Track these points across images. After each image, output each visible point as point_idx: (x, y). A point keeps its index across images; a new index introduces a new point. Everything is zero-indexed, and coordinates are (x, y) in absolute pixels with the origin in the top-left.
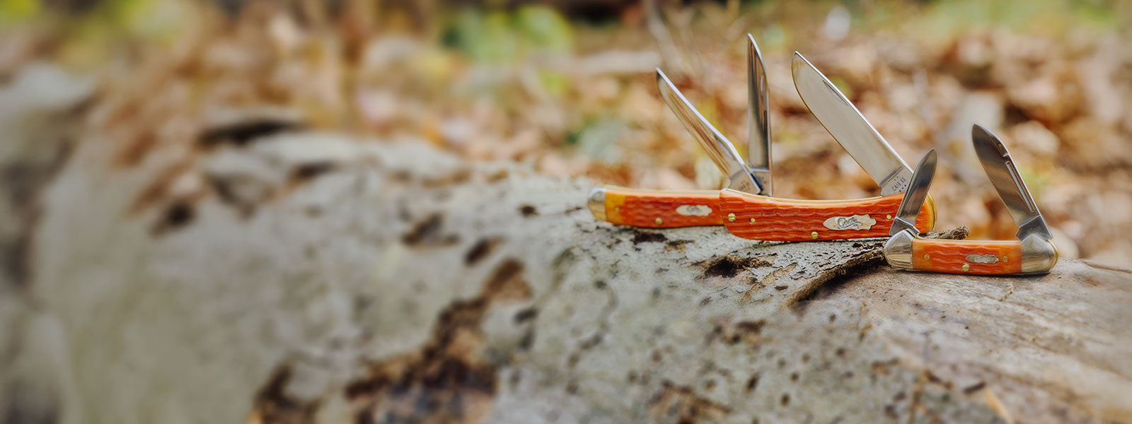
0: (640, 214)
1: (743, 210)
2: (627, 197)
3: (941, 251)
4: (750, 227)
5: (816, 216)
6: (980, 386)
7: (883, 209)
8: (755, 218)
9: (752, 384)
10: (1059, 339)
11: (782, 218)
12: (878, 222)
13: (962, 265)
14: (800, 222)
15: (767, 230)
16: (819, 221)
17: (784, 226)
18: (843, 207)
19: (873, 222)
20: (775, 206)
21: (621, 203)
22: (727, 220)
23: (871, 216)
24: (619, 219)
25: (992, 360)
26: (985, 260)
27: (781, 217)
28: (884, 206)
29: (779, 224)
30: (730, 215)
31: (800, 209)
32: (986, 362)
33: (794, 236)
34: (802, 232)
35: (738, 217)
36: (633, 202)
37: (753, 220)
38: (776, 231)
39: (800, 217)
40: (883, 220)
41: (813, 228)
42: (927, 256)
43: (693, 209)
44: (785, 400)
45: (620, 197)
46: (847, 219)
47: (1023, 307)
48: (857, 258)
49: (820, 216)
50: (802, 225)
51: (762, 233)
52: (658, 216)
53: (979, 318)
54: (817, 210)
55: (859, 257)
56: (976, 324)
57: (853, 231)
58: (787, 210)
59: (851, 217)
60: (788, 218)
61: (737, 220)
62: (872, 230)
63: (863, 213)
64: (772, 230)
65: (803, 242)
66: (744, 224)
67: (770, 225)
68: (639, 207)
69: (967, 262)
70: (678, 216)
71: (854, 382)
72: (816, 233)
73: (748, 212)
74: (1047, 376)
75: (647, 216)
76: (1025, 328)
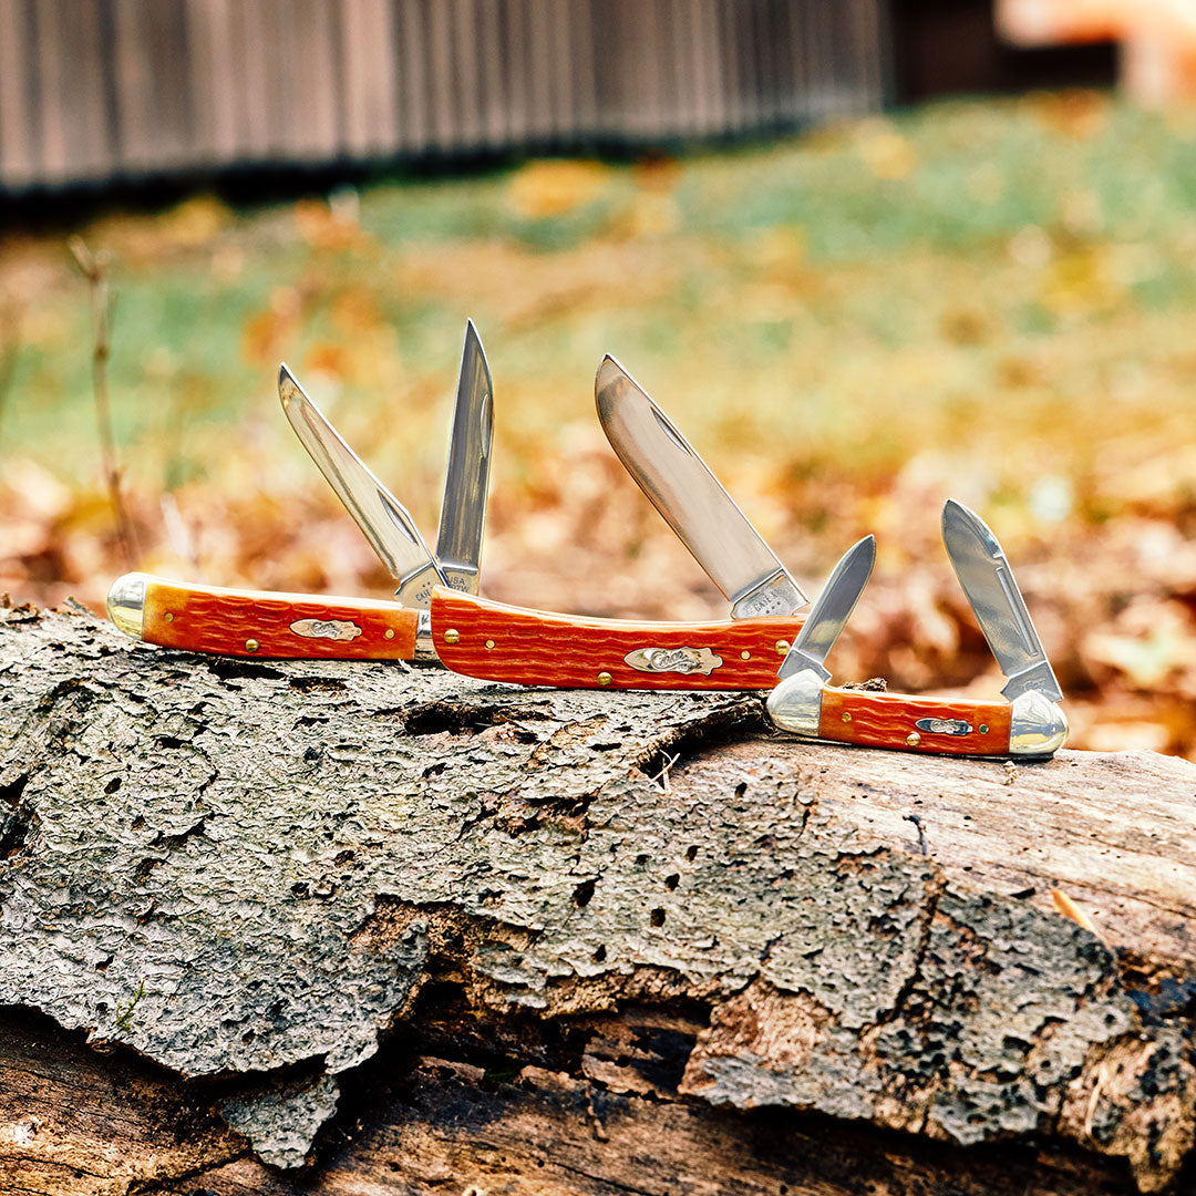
0: (216, 629)
1: (475, 623)
2: (193, 595)
3: (872, 708)
4: (486, 655)
5: (612, 645)
6: (1030, 893)
7: (737, 640)
8: (495, 641)
9: (584, 894)
10: (1135, 835)
11: (545, 643)
12: (726, 664)
13: (908, 734)
14: (580, 652)
15: (517, 662)
16: (618, 654)
17: (550, 658)
18: (665, 632)
19: (718, 662)
20: (539, 621)
21: (180, 604)
22: (443, 640)
23: (715, 651)
24: (169, 636)
25: (1033, 859)
26: (948, 729)
27: (548, 642)
28: (739, 634)
29: (540, 654)
30: (448, 632)
31: (586, 630)
32: (1024, 862)
33: (566, 677)
34: (583, 672)
35: (465, 636)
36: (203, 606)
37: (491, 644)
38: (533, 667)
39: (584, 643)
40: (736, 660)
41: (603, 665)
42: (847, 718)
43: (324, 627)
44: (659, 917)
45: (179, 594)
46: (669, 653)
47: (1051, 794)
48: (724, 711)
49: (622, 645)
50: (582, 659)
51: (506, 667)
52: (251, 634)
53: (984, 805)
54: (615, 634)
55: (727, 709)
56: (981, 814)
57: (678, 675)
58: (559, 631)
59: (677, 651)
60: (561, 643)
61: (461, 640)
62: (714, 675)
63: (700, 645)
64: (526, 663)
65: (581, 689)
66: (475, 649)
67: (524, 654)
68: (214, 615)
69: (917, 729)
70: (296, 638)
71: (799, 886)
72: (608, 675)
73: (484, 628)
74: (1138, 883)
75: (228, 634)
76: (1071, 821)
